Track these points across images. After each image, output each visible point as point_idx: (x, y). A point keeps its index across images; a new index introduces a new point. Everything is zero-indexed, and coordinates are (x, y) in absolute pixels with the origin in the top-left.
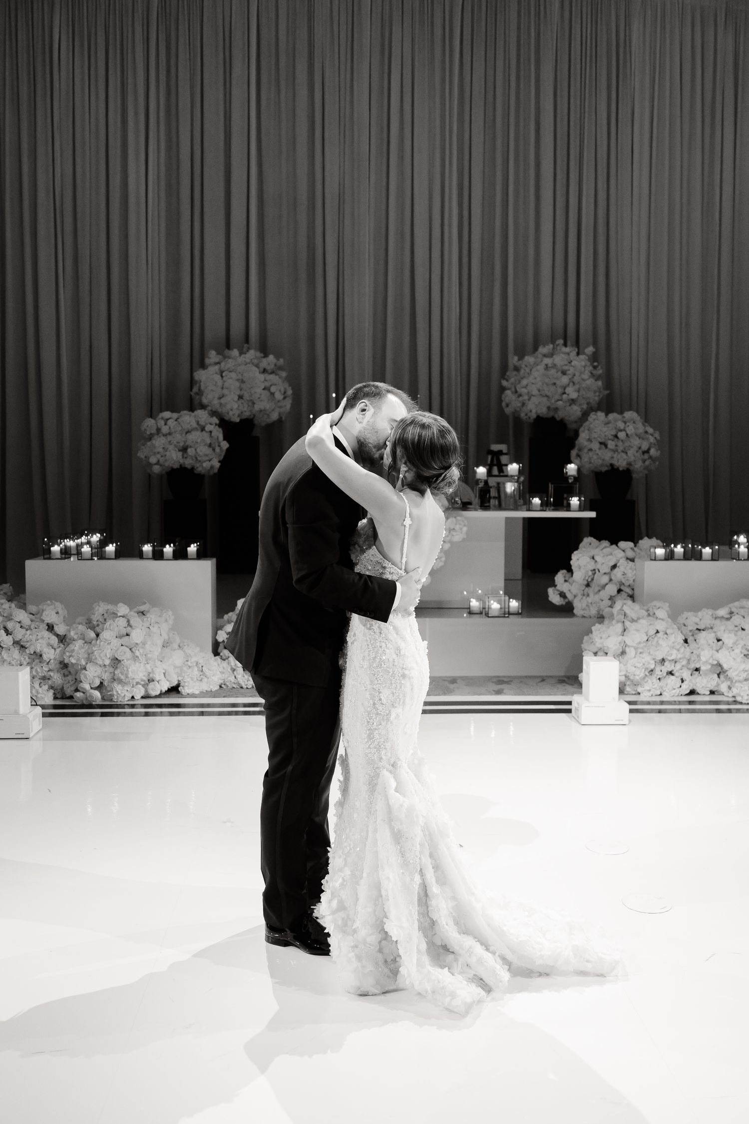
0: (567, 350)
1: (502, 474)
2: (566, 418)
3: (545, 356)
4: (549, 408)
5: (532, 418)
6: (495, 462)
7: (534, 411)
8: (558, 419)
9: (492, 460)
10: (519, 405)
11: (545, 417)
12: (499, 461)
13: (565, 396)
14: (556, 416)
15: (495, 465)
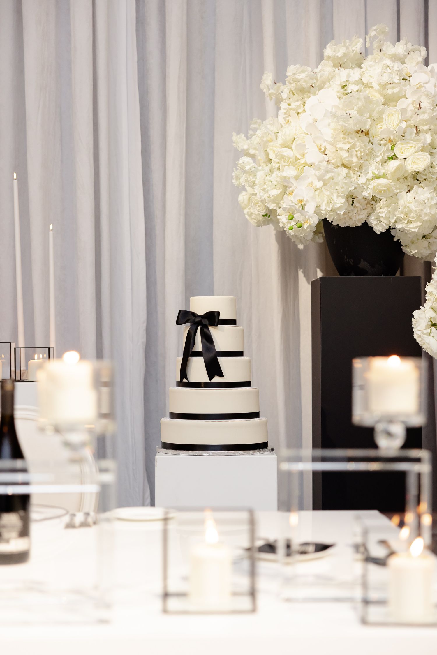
0: (400, 48)
1: (217, 379)
2: (399, 226)
3: (340, 64)
4: (351, 199)
5: (305, 226)
6: (199, 346)
7: (310, 209)
8: (379, 229)
9: (190, 340)
10: (275, 192)
11: (342, 225)
12: (208, 339)
13: (393, 164)
14: (373, 222)
15: (198, 354)
